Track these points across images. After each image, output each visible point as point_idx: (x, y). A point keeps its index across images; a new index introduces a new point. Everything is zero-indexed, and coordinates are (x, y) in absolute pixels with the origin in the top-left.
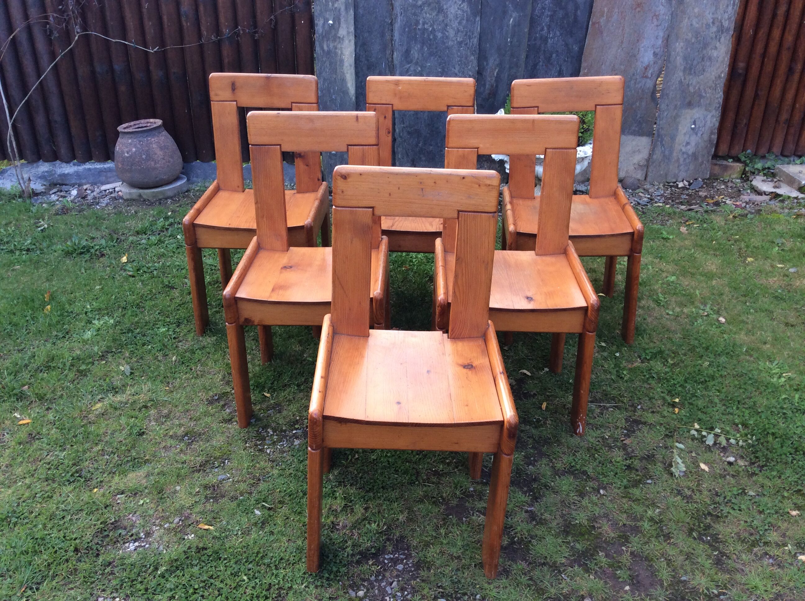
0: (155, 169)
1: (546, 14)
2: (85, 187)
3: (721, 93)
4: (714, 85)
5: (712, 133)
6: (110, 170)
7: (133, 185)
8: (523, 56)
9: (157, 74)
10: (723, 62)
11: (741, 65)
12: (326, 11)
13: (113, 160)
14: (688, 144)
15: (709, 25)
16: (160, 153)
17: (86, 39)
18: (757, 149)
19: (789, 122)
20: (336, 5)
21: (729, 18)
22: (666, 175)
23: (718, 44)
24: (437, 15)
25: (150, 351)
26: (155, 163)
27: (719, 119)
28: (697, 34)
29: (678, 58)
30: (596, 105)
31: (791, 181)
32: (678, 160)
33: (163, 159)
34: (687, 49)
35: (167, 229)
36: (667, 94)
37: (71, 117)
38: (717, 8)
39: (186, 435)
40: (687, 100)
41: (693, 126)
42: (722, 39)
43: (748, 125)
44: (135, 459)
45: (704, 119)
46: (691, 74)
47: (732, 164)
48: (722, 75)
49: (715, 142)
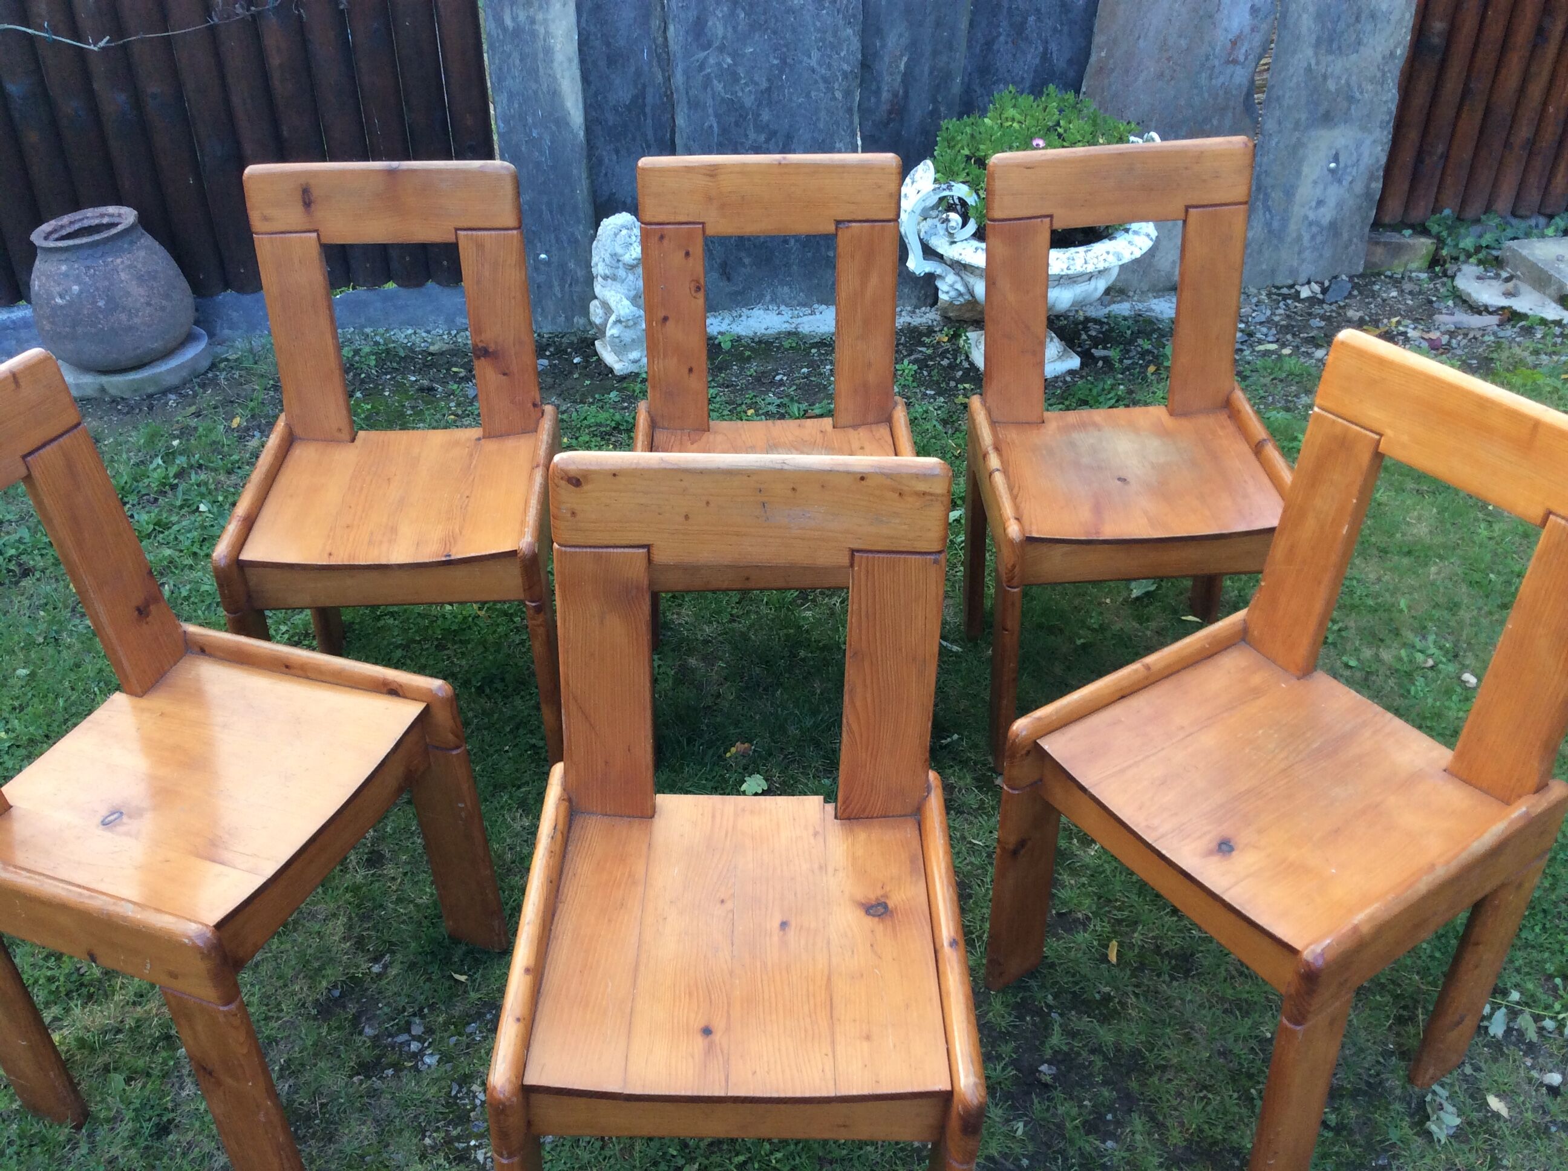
0: (130, 329)
3: (1395, 91)
4: (1379, 74)
5: (1372, 178)
6: (25, 324)
8: (964, 25)
9: (113, 100)
10: (1402, 19)
11: (1438, 26)
14: (1320, 203)
16: (137, 293)
18: (1464, 204)
19: (1531, 146)
22: (1273, 272)
26: (130, 317)
27: (1387, 147)
29: (1305, 16)
31: (1541, 280)
32: (1299, 238)
33: (148, 304)
36: (1278, 98)
40: (1321, 110)
41: (1333, 165)
43: (1446, 156)
45: (1357, 149)
46: (1330, 52)
47: (1411, 241)
48: (1399, 52)
49: (1378, 197)
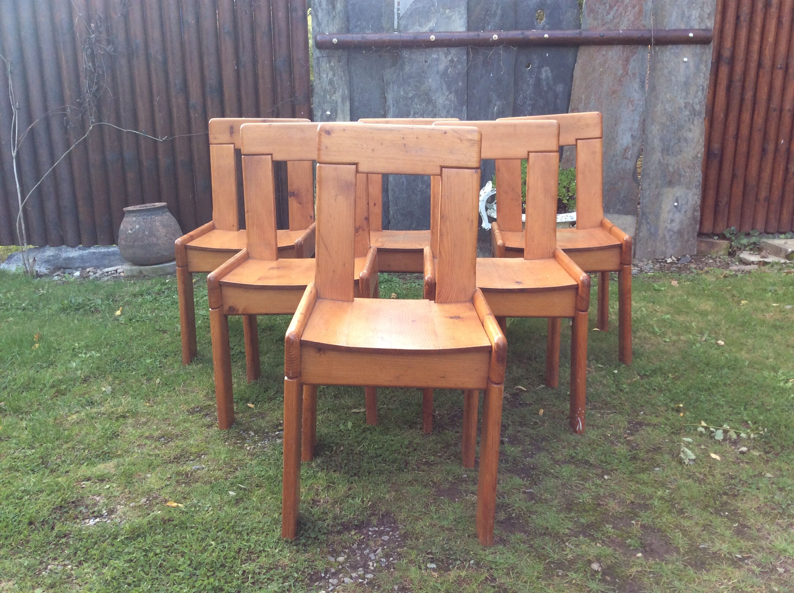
0: (156, 245)
1: (528, 103)
2: (88, 270)
3: (700, 172)
4: (692, 165)
5: (694, 210)
6: (114, 254)
7: (135, 262)
9: (164, 161)
10: (698, 142)
11: (716, 146)
12: (324, 103)
13: (117, 245)
14: (672, 221)
15: (682, 109)
16: (162, 231)
17: (100, 128)
18: (741, 226)
19: (768, 199)
20: (333, 98)
21: (700, 103)
22: (654, 252)
23: (692, 127)
24: (426, 106)
25: (134, 376)
26: (158, 239)
27: (700, 197)
28: (671, 118)
29: (655, 140)
30: (577, 140)
31: (777, 251)
32: (664, 237)
33: (166, 236)
34: (662, 131)
35: (164, 292)
36: (648, 176)
37: (80, 203)
38: (687, 94)
39: (163, 437)
40: (668, 179)
41: (676, 204)
42: (696, 122)
43: (729, 203)
44: (106, 453)
45: (686, 197)
46: (669, 155)
47: (718, 241)
48: (699, 155)
49: (699, 219)
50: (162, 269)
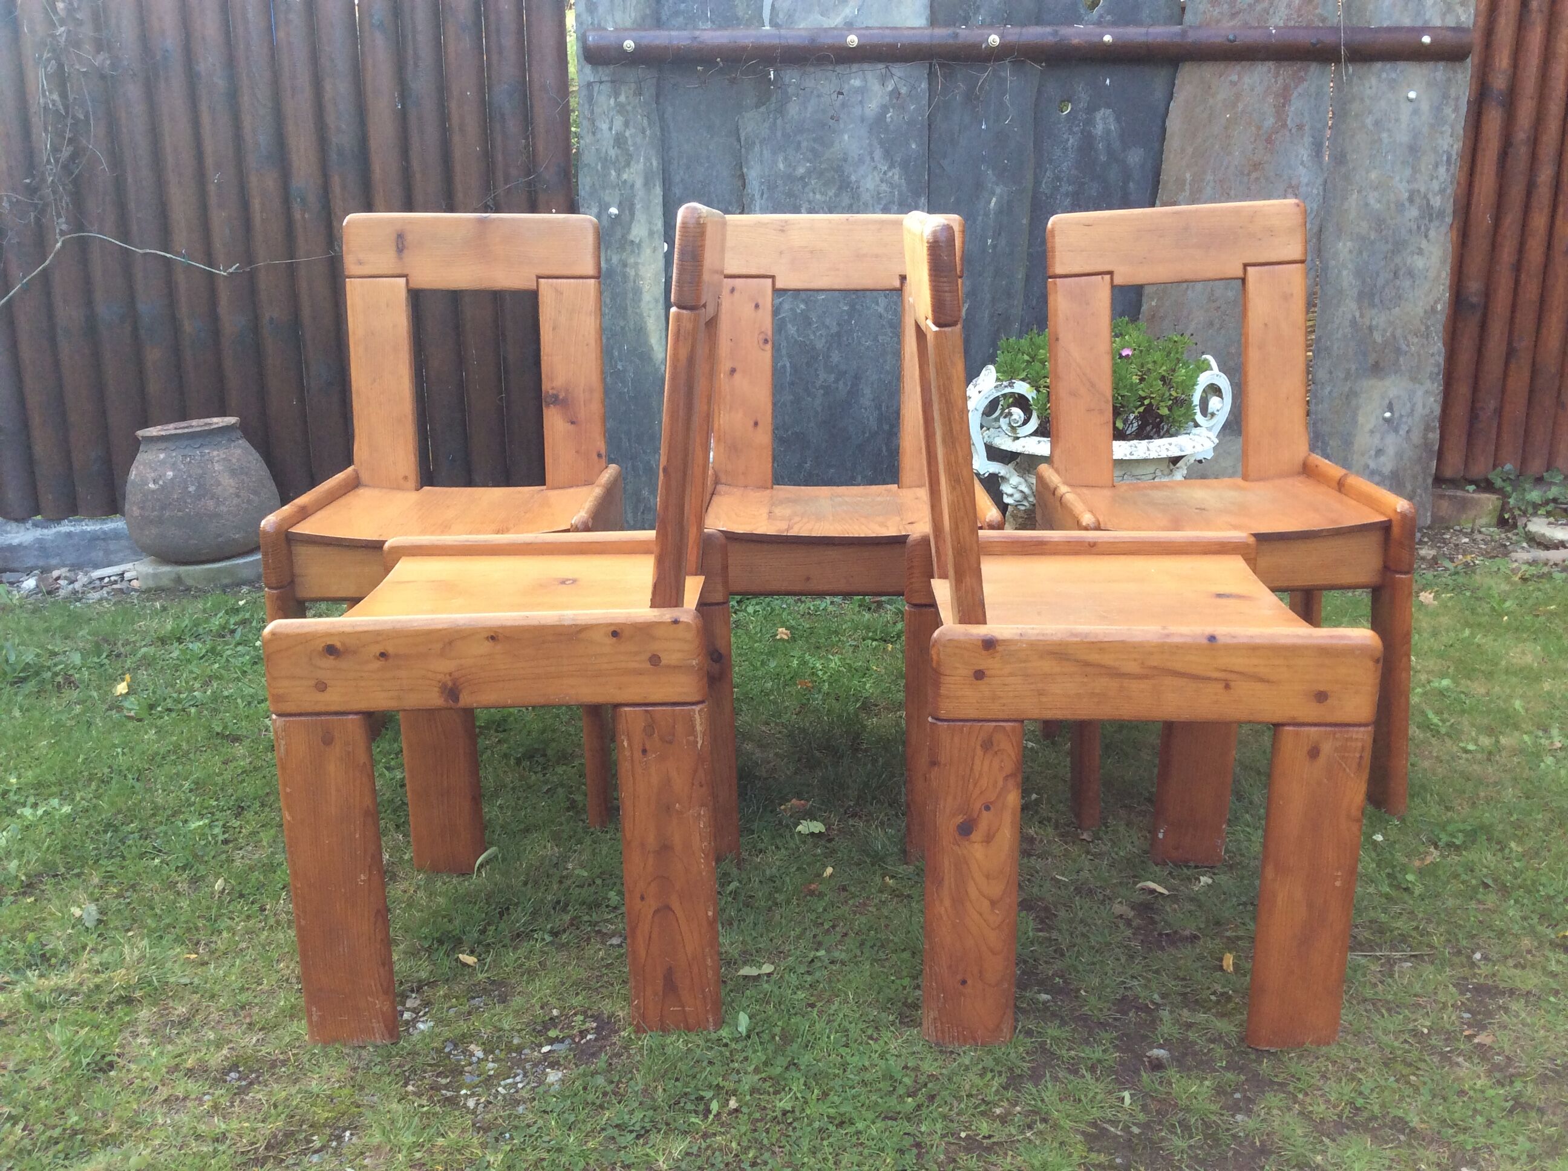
0: (217, 515)
1: (1063, 190)
2: (55, 573)
3: (1440, 344)
4: (1423, 328)
5: (1428, 428)
6: (116, 535)
7: (165, 557)
8: (1020, 275)
9: (232, 321)
10: (1438, 276)
11: (1474, 286)
12: (604, 188)
13: (123, 514)
14: (1379, 452)
15: (1403, 205)
16: (228, 483)
17: (83, 246)
18: (1524, 462)
20: (625, 176)
21: (1442, 191)
23: (1424, 244)
24: (836, 195)
25: (157, 870)
26: (218, 503)
27: (1440, 398)
28: (1379, 223)
29: (1345, 273)
30: (1245, 266)
33: (238, 496)
34: (1361, 253)
35: (233, 632)
36: (1327, 349)
37: (36, 420)
38: (1415, 170)
40: (1371, 361)
41: (1388, 415)
42: (1432, 234)
43: (1499, 412)
45: (1410, 399)
46: (1372, 305)
47: (1475, 496)
48: (1439, 307)
49: (1436, 447)
50: (229, 571)
